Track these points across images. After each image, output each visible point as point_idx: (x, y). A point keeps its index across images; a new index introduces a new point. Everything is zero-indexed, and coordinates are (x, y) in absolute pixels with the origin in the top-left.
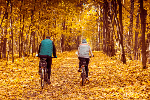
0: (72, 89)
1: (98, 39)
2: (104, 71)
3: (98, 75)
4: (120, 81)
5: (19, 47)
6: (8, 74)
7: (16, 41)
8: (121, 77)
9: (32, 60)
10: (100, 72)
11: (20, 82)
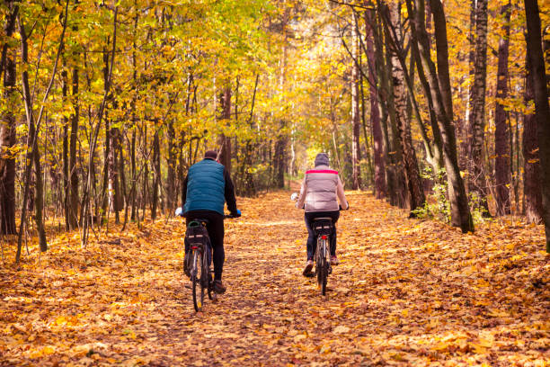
0: (283, 349)
1: (354, 144)
2: (393, 266)
3: (376, 283)
4: (468, 304)
5: (63, 191)
6: (22, 299)
7: (52, 170)
8: (466, 285)
9: (114, 237)
10: (380, 268)
11: (71, 331)
